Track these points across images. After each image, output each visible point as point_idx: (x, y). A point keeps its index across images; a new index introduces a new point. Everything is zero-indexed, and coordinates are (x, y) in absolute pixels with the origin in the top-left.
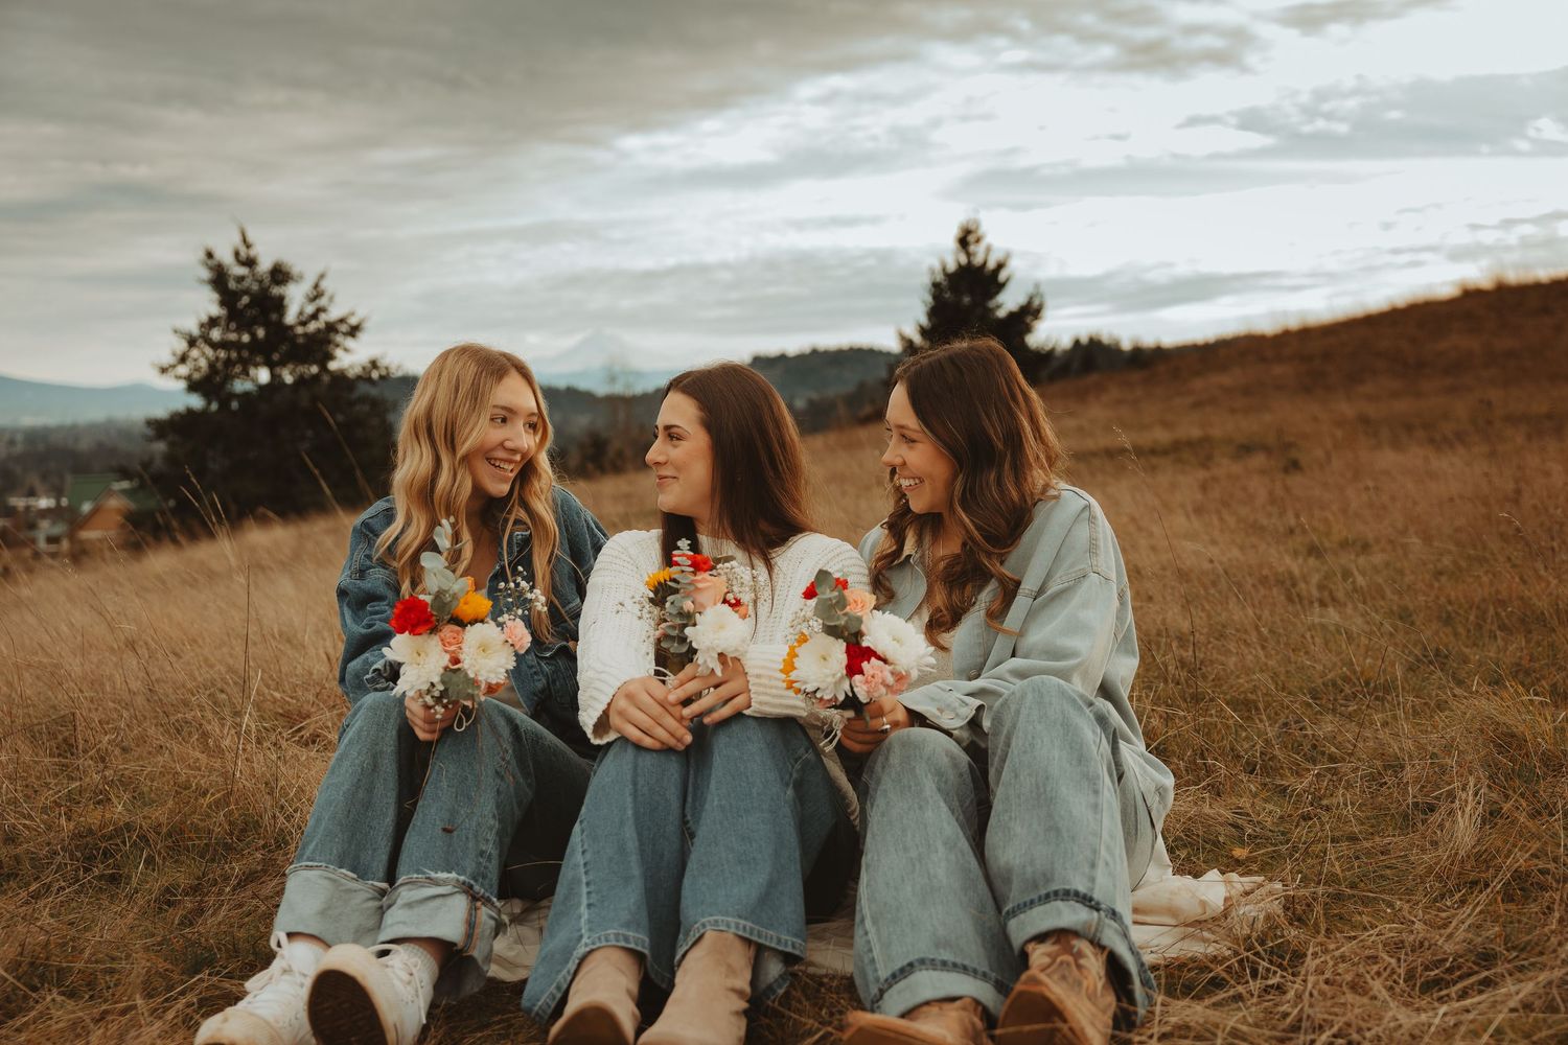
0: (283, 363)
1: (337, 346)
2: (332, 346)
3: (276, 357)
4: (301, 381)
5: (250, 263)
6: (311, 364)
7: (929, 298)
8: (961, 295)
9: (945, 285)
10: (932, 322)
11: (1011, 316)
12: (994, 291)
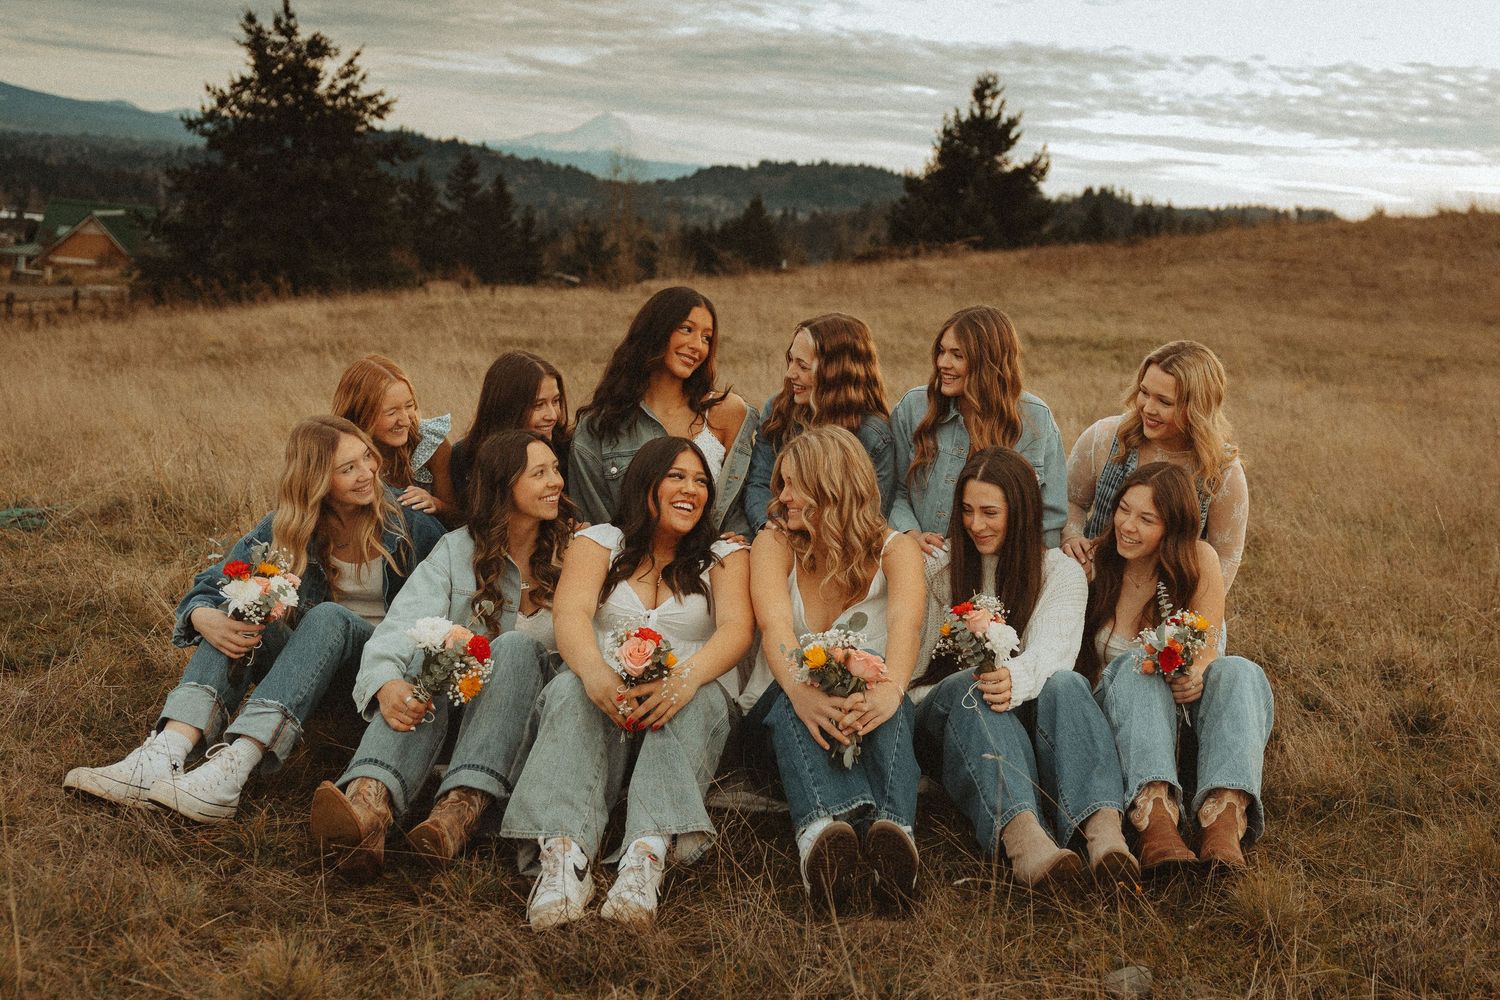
5: (290, 32)
7: (938, 144)
8: (972, 146)
9: (956, 134)
10: (939, 167)
11: (1017, 170)
12: (1003, 147)
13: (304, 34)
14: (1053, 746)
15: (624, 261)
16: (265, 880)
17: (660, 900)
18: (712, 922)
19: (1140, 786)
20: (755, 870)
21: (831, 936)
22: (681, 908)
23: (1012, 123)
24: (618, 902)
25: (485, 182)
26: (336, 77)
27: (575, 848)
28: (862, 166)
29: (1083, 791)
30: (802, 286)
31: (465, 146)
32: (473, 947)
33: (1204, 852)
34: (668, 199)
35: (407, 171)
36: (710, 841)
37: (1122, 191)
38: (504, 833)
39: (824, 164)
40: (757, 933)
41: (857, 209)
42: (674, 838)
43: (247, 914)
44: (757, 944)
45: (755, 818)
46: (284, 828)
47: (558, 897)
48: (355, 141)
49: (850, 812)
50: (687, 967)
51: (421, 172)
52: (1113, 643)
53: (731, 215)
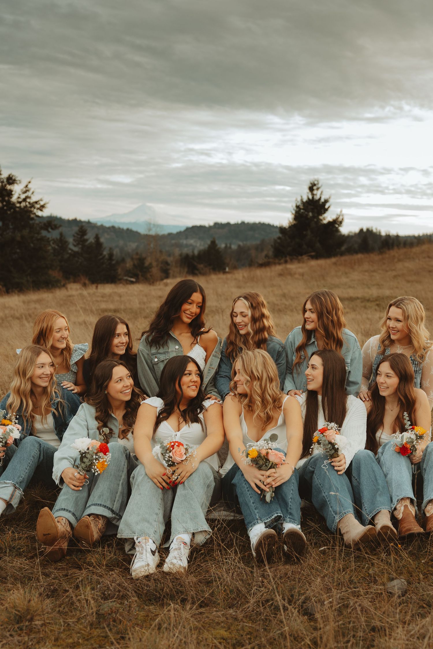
7: (294, 212)
8: (308, 212)
9: (302, 207)
10: (295, 222)
11: (329, 223)
12: (323, 212)
13: (5, 175)
14: (359, 483)
15: (155, 271)
16: (12, 563)
17: (189, 562)
18: (213, 570)
19: (398, 500)
20: (230, 546)
21: (266, 573)
22: (198, 565)
23: (326, 201)
24: (171, 564)
25: (90, 238)
26: (21, 193)
27: (151, 541)
28: (260, 223)
29: (373, 502)
30: (236, 279)
31: (80, 222)
32: (108, 588)
33: (428, 527)
34: (173, 242)
35: (54, 235)
36: (209, 534)
37: (376, 229)
38: (119, 536)
39: (243, 223)
40: (233, 574)
41: (258, 242)
42: (193, 534)
43: (6, 579)
44: (233, 579)
45: (229, 523)
46: (20, 539)
47: (143, 563)
48: (31, 222)
49: (271, 520)
50: (203, 591)
51: (61, 234)
52: (382, 437)
53: (202, 248)
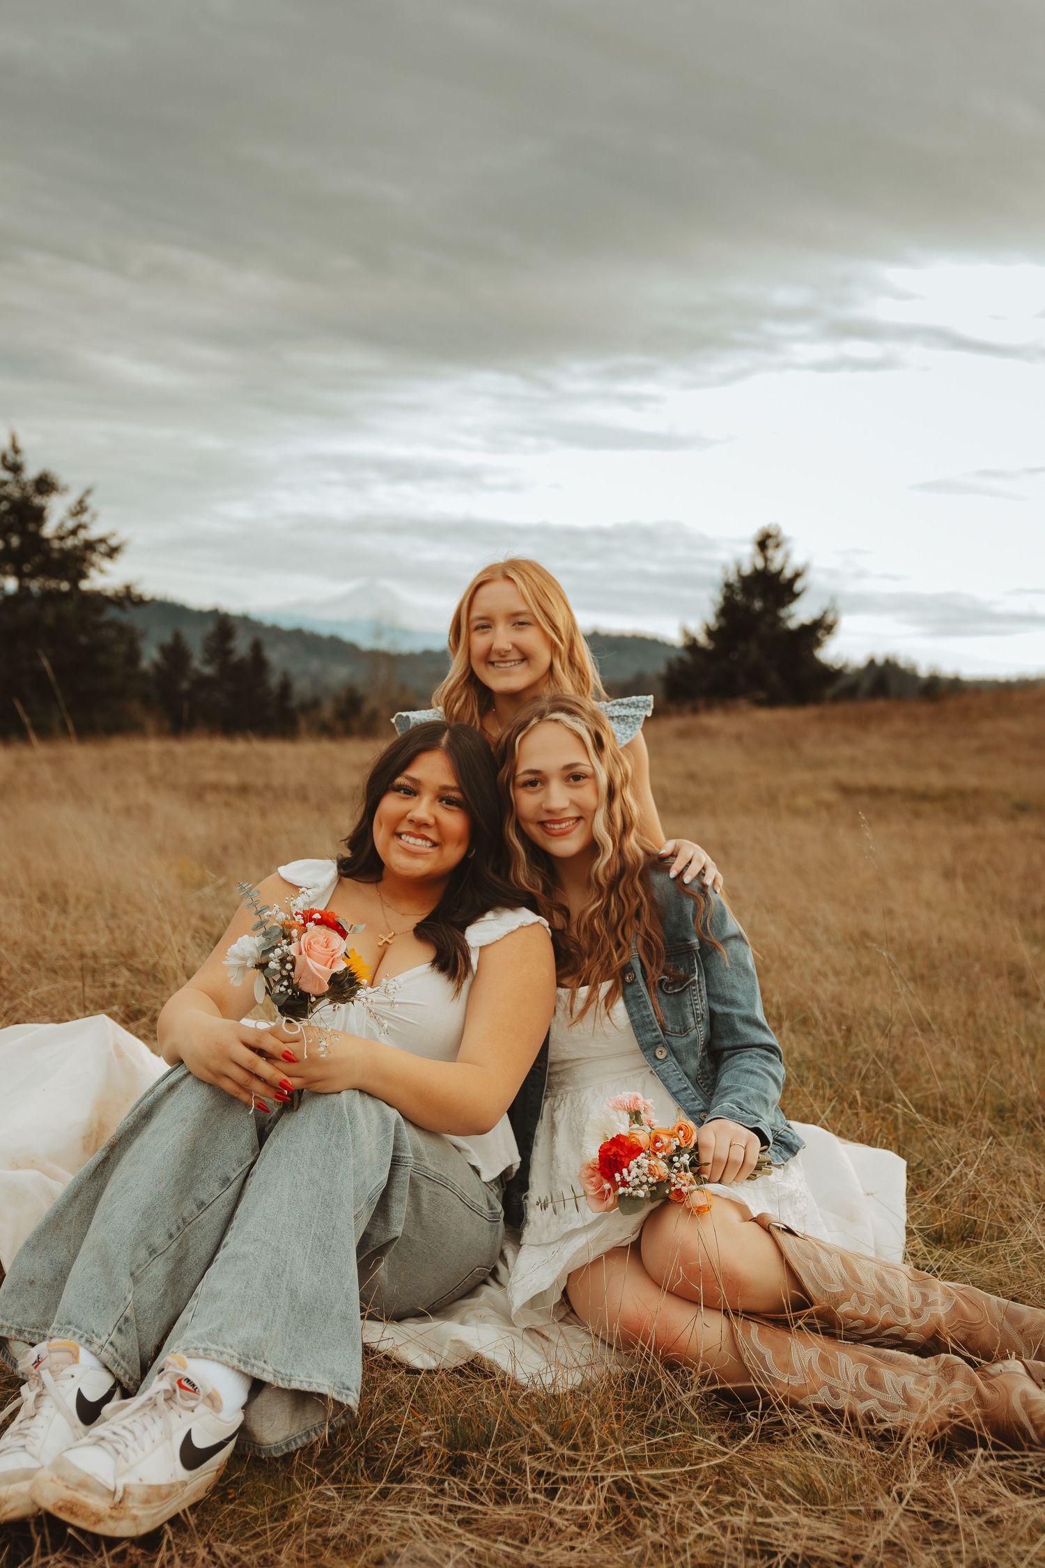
0: (32, 576)
1: (92, 565)
2: (85, 564)
3: (27, 568)
4: (50, 596)
5: (16, 469)
6: (62, 579)
7: (719, 598)
8: (753, 599)
9: (738, 587)
10: (720, 623)
11: (803, 628)
12: (788, 599)
13: (31, 473)
23: (796, 576)
25: (241, 647)
26: (65, 515)
27: (88, 1360)
37: (906, 661)
